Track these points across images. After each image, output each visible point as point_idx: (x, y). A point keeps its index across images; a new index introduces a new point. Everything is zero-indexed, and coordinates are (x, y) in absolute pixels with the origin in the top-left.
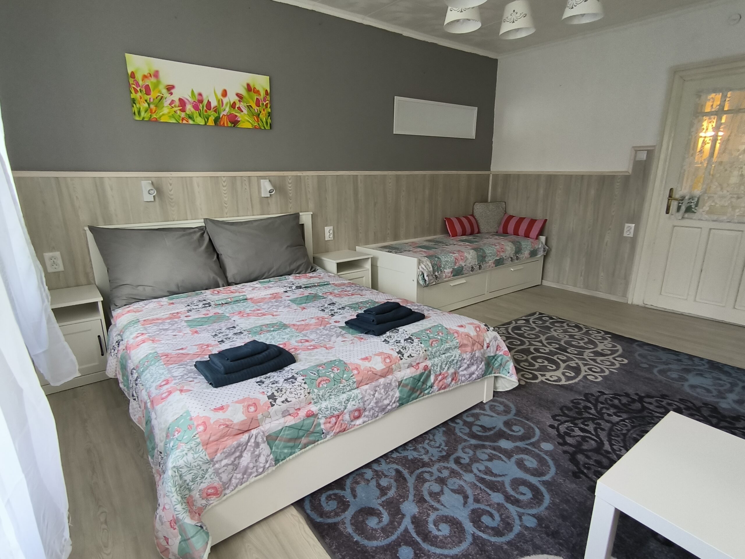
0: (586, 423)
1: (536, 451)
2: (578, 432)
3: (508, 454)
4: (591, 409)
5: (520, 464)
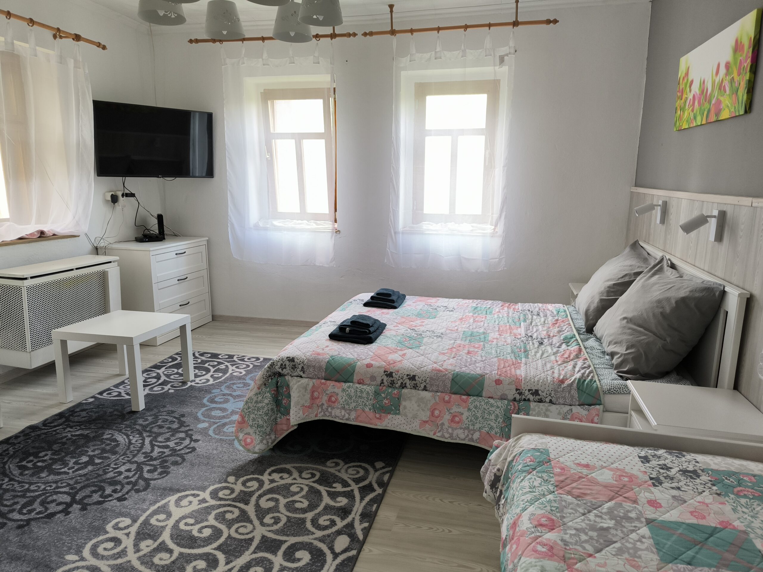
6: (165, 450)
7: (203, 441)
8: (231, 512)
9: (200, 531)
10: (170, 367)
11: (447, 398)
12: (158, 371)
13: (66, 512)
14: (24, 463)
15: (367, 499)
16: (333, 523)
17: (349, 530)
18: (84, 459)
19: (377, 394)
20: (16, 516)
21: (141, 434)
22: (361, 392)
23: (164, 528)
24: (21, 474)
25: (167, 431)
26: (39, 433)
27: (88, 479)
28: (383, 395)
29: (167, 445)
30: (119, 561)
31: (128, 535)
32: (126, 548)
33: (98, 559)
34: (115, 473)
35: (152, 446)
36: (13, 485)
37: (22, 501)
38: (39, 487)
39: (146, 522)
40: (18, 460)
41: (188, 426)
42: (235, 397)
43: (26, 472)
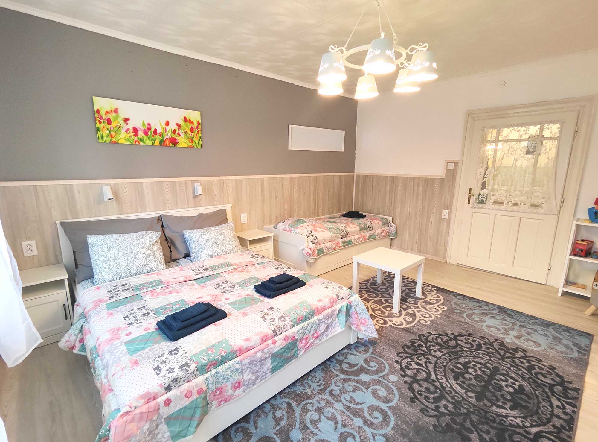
0: (420, 358)
1: (386, 382)
2: (414, 366)
3: (366, 385)
4: (422, 346)
5: (375, 394)
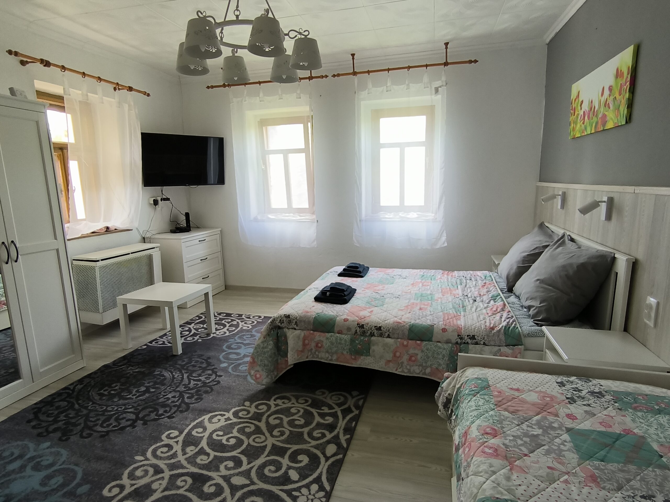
6: (199, 383)
7: (225, 377)
8: (249, 427)
9: (228, 440)
10: (198, 323)
11: (405, 343)
12: (190, 326)
13: (133, 426)
14: (102, 391)
15: (348, 418)
16: (324, 435)
17: (336, 440)
18: (143, 389)
19: (352, 341)
20: (100, 429)
21: (181, 372)
22: (340, 339)
23: (202, 438)
24: (100, 399)
25: (198, 369)
26: (110, 370)
27: (146, 403)
28: (357, 342)
29: (199, 379)
30: (173, 461)
31: (177, 442)
32: (176, 451)
33: (157, 459)
34: (165, 399)
35: (189, 380)
36: (95, 407)
37: (102, 418)
38: (113, 408)
39: (189, 434)
40: (97, 389)
41: (214, 365)
42: (245, 345)
43: (104, 398)
